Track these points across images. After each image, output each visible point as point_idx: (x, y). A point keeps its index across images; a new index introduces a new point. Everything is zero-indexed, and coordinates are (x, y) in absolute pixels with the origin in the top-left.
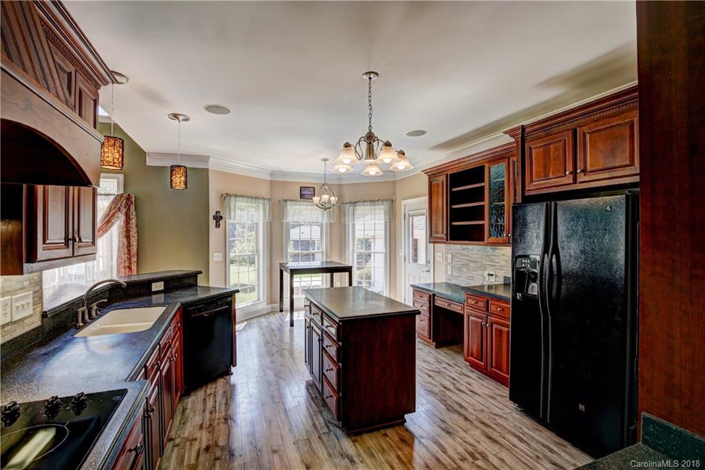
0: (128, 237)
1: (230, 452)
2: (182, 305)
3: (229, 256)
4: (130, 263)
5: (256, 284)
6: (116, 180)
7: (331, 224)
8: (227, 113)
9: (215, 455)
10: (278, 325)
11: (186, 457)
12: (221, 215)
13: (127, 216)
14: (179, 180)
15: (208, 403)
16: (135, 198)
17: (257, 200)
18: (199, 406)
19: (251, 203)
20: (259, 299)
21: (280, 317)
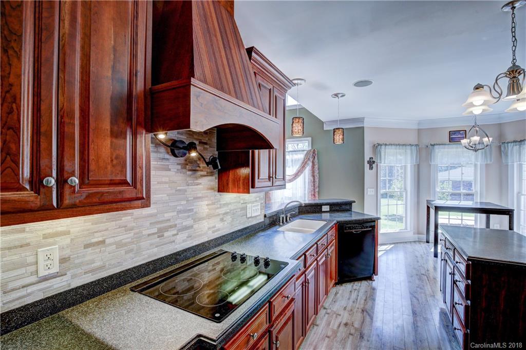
0: (314, 176)
1: (361, 334)
2: (338, 222)
3: (380, 192)
4: (315, 192)
5: (404, 216)
6: (307, 142)
7: (487, 165)
8: (370, 84)
9: (350, 331)
10: (423, 254)
11: (332, 323)
12: (374, 160)
13: (313, 162)
14: (338, 138)
15: (352, 294)
16: (318, 151)
17: (404, 147)
18: (347, 295)
19: (400, 149)
20: (406, 228)
21: (425, 247)
